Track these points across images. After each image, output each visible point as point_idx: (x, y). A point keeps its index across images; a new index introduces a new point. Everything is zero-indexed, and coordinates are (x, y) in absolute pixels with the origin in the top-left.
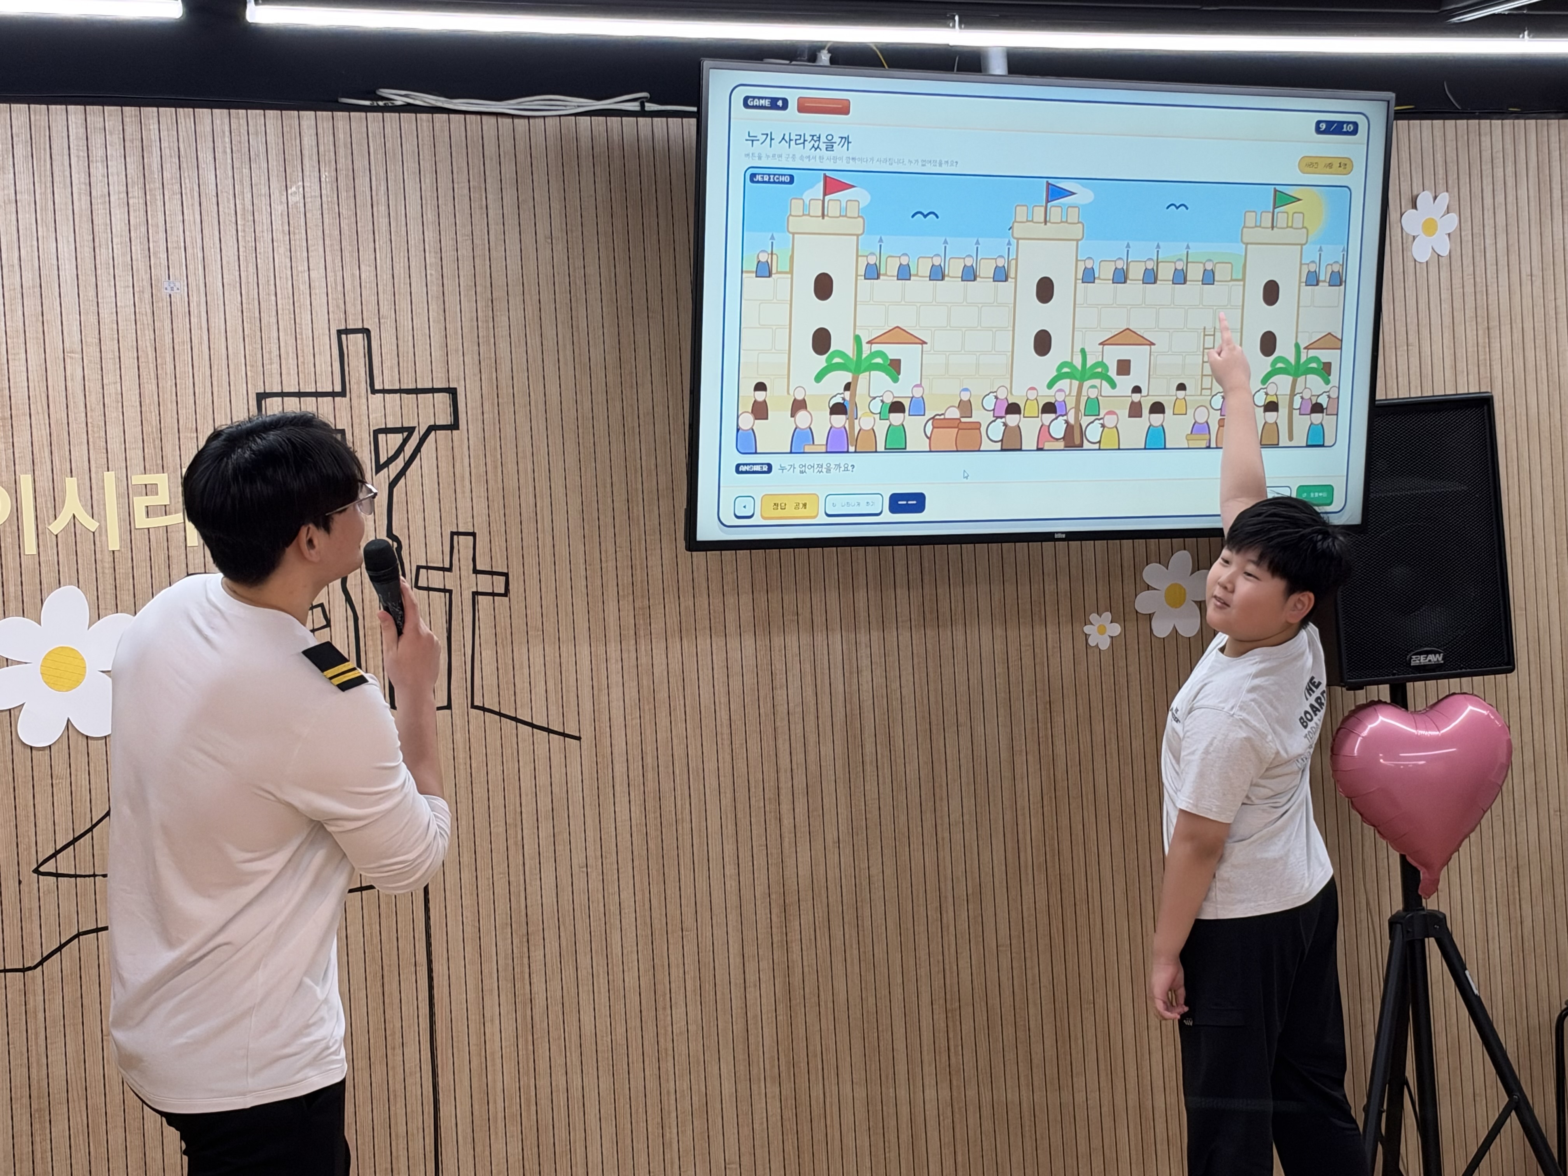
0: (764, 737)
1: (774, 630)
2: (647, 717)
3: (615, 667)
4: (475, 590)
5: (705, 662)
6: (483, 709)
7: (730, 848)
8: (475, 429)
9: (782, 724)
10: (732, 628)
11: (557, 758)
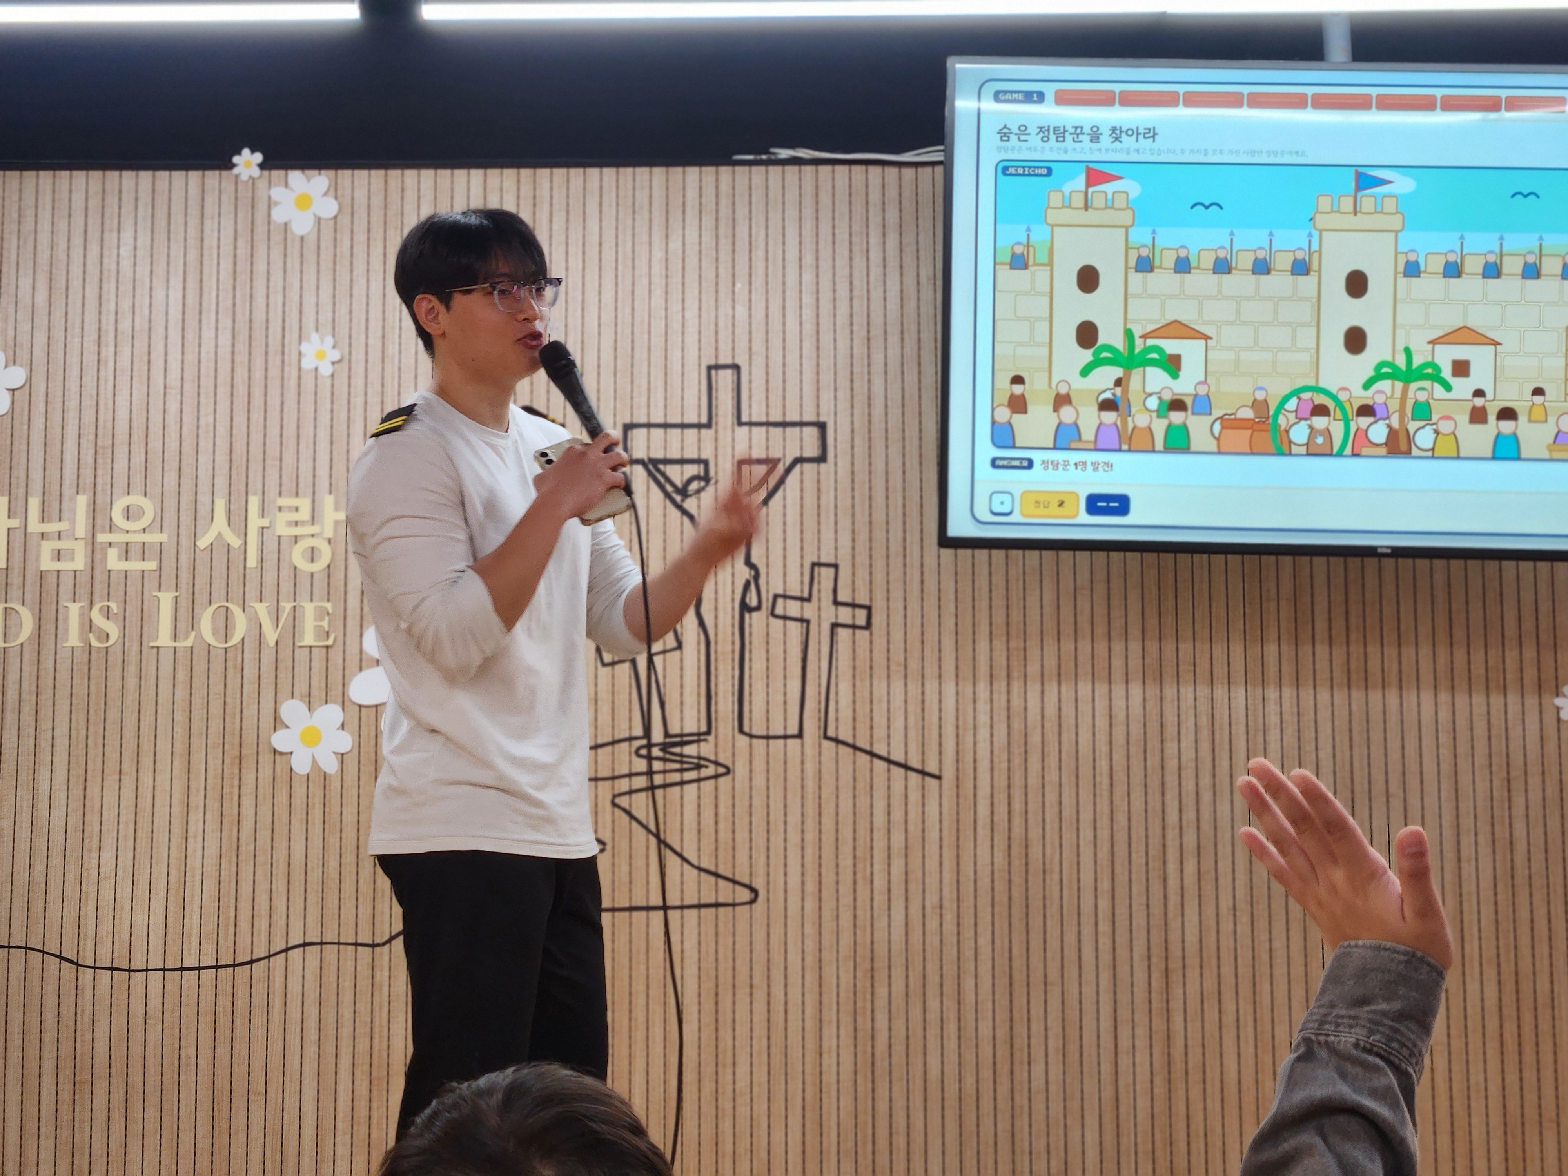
0: (1150, 792)
1: (1167, 679)
2: (1017, 761)
3: (983, 708)
4: (834, 620)
5: (1085, 708)
6: (837, 741)
7: (1104, 904)
8: (844, 463)
9: (1171, 780)
10: (1118, 674)
11: (914, 797)
